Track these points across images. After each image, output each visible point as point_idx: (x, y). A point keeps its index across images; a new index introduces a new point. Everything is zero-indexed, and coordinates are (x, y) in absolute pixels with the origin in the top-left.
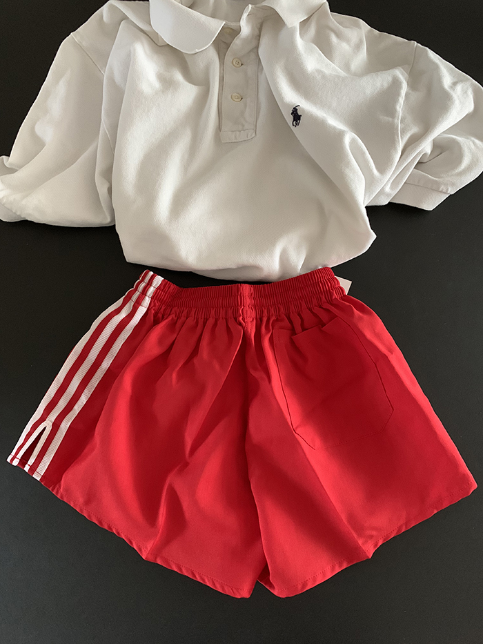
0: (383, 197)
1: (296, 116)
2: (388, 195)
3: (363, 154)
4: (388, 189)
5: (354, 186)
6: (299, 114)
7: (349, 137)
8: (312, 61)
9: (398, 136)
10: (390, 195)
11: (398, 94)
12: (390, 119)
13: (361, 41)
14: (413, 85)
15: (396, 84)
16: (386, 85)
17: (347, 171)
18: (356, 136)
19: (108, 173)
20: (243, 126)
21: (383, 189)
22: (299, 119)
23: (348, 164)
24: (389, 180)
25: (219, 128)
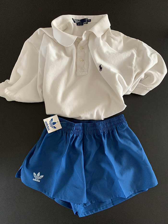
0: (129, 92)
8: (106, 48)
9: (133, 73)
11: (133, 59)
12: (131, 67)
13: (121, 40)
14: (138, 55)
15: (132, 55)
16: (129, 55)
17: (117, 86)
18: (120, 74)
19: (41, 86)
20: (84, 70)
21: (129, 90)
23: (117, 84)
24: (130, 87)
25: (76, 71)
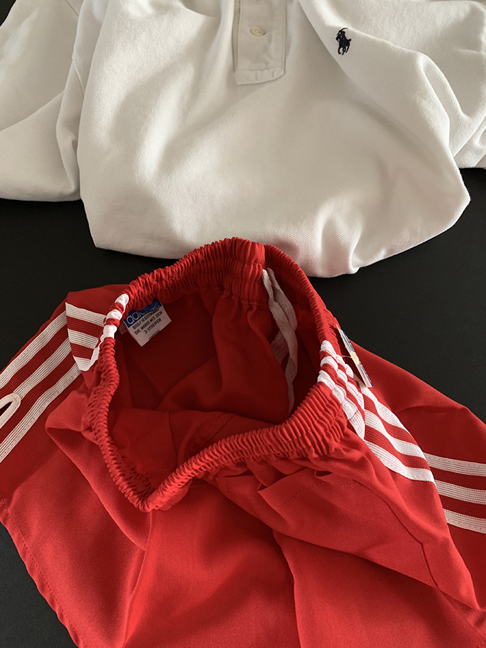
0: (470, 154)
1: (343, 41)
2: (478, 152)
3: (443, 87)
4: (477, 143)
5: (436, 125)
6: (348, 39)
7: (423, 61)
10: (481, 151)
16: (462, 15)
17: (424, 104)
18: (433, 62)
19: (74, 124)
20: (267, 64)
21: (470, 141)
22: (348, 45)
23: (425, 94)
24: (479, 129)
25: (233, 67)
